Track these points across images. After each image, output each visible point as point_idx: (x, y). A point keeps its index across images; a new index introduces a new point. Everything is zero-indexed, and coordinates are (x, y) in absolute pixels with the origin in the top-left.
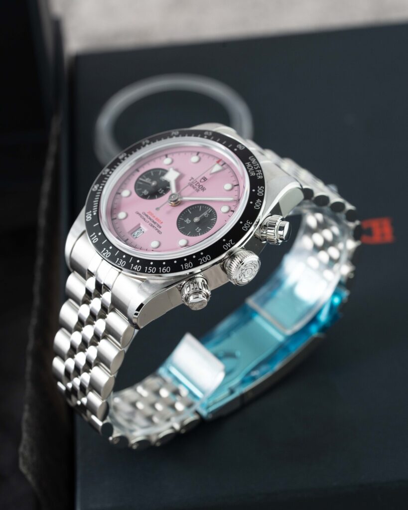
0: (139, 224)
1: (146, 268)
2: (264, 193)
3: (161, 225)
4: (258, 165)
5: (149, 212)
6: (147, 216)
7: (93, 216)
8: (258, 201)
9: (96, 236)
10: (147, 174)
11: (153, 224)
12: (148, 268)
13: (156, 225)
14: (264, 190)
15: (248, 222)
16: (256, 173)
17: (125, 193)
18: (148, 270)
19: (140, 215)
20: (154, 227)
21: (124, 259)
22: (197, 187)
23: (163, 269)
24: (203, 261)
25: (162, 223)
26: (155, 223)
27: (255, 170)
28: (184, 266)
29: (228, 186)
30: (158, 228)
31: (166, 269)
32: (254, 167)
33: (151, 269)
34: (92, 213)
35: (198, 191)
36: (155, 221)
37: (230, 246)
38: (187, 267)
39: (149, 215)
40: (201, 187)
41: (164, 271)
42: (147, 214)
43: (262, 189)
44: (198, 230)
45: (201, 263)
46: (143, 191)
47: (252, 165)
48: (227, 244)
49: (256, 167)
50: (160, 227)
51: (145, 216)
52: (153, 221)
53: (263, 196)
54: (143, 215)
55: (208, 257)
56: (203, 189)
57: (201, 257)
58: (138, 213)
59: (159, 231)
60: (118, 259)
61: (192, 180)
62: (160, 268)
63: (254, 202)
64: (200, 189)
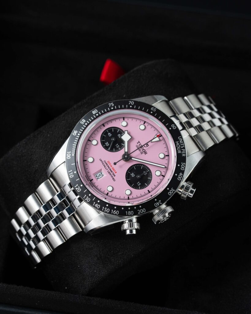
0: (101, 169)
1: (103, 207)
2: (185, 168)
3: (115, 174)
4: (183, 144)
5: (109, 162)
6: (107, 164)
7: (71, 156)
8: (181, 174)
9: (72, 173)
10: (110, 130)
11: (110, 171)
12: (104, 208)
13: (112, 173)
14: (185, 166)
15: (173, 189)
16: (182, 151)
17: (94, 142)
18: (104, 210)
19: (102, 162)
20: (110, 174)
21: (89, 197)
22: (142, 150)
23: (114, 212)
24: (140, 212)
25: (116, 172)
26: (112, 171)
27: (181, 149)
28: (128, 213)
29: (162, 156)
30: (113, 176)
31: (116, 211)
32: (181, 146)
33: (107, 209)
34: (71, 154)
35: (142, 153)
36: (112, 170)
37: (159, 205)
38: (129, 214)
39: (108, 164)
40: (144, 151)
41: (115, 213)
42: (107, 162)
43: (184, 165)
44: (138, 184)
45: (139, 213)
46: (106, 142)
47: (180, 144)
48: (157, 203)
49: (182, 146)
50: (115, 176)
51: (106, 164)
52: (110, 170)
53: (184, 171)
54: (104, 163)
55: (144, 210)
56: (146, 153)
57: (140, 209)
58: (101, 161)
59: (113, 179)
60: (86, 195)
61: (139, 144)
62: (112, 210)
63: (178, 174)
64: (143, 152)
